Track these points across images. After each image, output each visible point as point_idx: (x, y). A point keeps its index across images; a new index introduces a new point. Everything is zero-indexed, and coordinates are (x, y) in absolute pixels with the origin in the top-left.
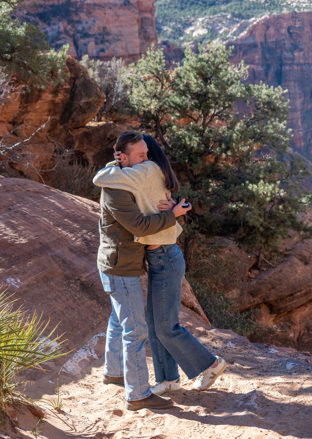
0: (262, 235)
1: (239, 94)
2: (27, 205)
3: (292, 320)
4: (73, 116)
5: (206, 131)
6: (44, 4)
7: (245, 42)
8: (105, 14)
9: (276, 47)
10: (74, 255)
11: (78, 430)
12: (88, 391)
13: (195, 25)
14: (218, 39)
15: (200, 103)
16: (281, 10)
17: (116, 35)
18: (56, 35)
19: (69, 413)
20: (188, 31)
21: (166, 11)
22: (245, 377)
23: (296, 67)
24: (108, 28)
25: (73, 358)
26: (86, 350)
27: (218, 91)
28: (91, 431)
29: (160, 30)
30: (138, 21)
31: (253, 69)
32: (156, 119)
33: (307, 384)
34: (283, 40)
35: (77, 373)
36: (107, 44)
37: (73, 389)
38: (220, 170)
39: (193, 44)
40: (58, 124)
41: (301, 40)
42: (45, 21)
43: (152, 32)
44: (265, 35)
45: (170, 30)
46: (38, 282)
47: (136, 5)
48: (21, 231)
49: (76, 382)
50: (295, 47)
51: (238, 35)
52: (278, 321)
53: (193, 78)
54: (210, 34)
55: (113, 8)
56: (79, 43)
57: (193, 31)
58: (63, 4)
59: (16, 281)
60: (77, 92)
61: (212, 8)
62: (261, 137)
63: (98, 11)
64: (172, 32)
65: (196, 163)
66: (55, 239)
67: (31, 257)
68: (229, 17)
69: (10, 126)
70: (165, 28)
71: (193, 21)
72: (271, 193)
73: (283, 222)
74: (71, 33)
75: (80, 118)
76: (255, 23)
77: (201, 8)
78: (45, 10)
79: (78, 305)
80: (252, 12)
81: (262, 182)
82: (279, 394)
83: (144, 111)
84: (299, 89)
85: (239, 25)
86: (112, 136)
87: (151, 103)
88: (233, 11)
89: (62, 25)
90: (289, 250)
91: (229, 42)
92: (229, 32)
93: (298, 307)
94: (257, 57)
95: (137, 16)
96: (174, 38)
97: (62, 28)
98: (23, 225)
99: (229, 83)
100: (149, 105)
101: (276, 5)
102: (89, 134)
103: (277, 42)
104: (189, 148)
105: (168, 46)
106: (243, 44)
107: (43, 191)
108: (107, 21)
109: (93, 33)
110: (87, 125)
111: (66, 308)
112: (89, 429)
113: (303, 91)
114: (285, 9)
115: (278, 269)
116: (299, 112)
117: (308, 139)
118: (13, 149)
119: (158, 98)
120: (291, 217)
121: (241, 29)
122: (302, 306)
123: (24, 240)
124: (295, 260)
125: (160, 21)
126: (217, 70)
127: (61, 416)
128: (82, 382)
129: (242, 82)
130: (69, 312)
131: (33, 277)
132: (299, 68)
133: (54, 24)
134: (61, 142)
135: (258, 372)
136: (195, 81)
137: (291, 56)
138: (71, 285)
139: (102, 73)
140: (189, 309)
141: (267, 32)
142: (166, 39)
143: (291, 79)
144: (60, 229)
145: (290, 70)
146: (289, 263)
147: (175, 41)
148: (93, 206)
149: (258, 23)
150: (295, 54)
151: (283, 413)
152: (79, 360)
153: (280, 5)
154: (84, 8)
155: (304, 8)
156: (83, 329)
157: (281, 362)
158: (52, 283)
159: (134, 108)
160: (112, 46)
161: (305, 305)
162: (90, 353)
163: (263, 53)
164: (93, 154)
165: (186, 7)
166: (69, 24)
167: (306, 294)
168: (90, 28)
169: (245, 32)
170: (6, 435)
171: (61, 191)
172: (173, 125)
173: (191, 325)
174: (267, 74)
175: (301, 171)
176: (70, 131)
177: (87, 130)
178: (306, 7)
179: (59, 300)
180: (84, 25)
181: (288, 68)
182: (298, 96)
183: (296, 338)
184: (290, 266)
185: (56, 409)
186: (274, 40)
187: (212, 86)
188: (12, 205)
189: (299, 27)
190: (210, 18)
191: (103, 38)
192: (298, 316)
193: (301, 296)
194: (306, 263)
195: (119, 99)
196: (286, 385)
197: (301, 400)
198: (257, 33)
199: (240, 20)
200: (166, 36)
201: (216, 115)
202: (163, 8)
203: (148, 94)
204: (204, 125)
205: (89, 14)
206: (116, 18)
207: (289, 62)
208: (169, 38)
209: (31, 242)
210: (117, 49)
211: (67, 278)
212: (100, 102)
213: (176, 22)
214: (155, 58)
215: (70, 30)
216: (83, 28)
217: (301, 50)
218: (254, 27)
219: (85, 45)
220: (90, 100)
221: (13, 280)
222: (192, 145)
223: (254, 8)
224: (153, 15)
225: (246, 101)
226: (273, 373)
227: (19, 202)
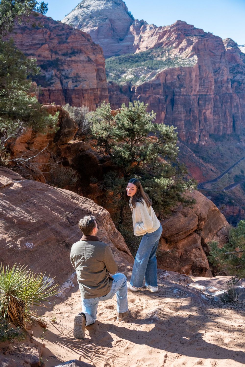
0: (162, 205)
1: (151, 129)
2: (37, 198)
3: (178, 246)
4: (61, 138)
5: (133, 149)
6: (44, 60)
7: (154, 82)
8: (78, 66)
9: (171, 85)
10: (61, 228)
11: (65, 334)
12: (69, 308)
13: (127, 73)
14: (140, 81)
15: (130, 134)
16: (174, 65)
17: (84, 77)
18: (51, 77)
19: (59, 323)
20: (123, 76)
21: (111, 65)
22: (152, 298)
23: (182, 97)
24: (79, 74)
25: (62, 288)
26: (68, 282)
27: (139, 128)
28: (71, 334)
29: (108, 75)
30: (96, 70)
31: (159, 97)
32: (106, 141)
33: (184, 303)
34: (175, 82)
35: (63, 296)
36: (79, 82)
37: (61, 307)
38: (140, 169)
39: (126, 83)
40: (53, 142)
41: (184, 82)
42: (44, 69)
43: (104, 76)
44: (165, 79)
45: (113, 75)
46: (43, 244)
47: (95, 62)
48: (34, 215)
49: (63, 303)
50: (181, 86)
51: (150, 79)
52: (170, 247)
53: (126, 121)
54: (135, 78)
55: (82, 63)
56: (63, 82)
57: (126, 76)
58: (54, 60)
59: (31, 244)
60: (63, 125)
61: (136, 64)
62: (162, 152)
63: (74, 64)
64: (114, 76)
65: (127, 166)
66: (52, 218)
67: (39, 230)
68: (146, 68)
69: (26, 145)
70: (111, 74)
71: (126, 71)
72: (167, 184)
73: (173, 198)
74: (59, 76)
75: (64, 139)
76: (160, 72)
77: (130, 63)
78: (45, 63)
79: (64, 256)
80: (158, 66)
81: (162, 178)
82: (170, 310)
83: (100, 137)
84: (183, 109)
85: (151, 73)
86: (82, 149)
87: (103, 133)
88: (148, 65)
89: (54, 72)
90: (177, 209)
91: (146, 82)
92: (145, 77)
93: (181, 240)
94: (161, 91)
95: (95, 67)
96: (116, 80)
97: (54, 74)
98: (35, 211)
99: (145, 123)
100: (102, 134)
101: (172, 63)
102: (70, 148)
103: (172, 83)
104: (123, 158)
105: (112, 84)
106: (153, 84)
107: (45, 189)
108: (79, 70)
109: (71, 76)
110: (69, 142)
111: (58, 258)
112: (70, 333)
113: (185, 110)
114: (176, 65)
115: (170, 220)
116: (183, 121)
117: (188, 136)
118: (28, 161)
119: (108, 131)
120: (178, 195)
121: (152, 75)
122: (183, 239)
123: (35, 220)
124: (180, 214)
125: (108, 70)
126: (139, 116)
127: (55, 325)
128: (66, 302)
129: (152, 122)
130: (59, 261)
131: (40, 241)
132: (183, 97)
133: (49, 71)
134: (54, 152)
135: (159, 295)
136: (127, 122)
137: (179, 91)
138: (60, 245)
139: (77, 114)
140: (123, 252)
141: (166, 77)
142: (111, 80)
143: (179, 103)
144: (54, 212)
145: (178, 98)
146: (176, 216)
147: (116, 81)
148: (72, 196)
149: (162, 72)
150: (181, 90)
151: (171, 323)
152: (65, 289)
153: (173, 63)
154: (66, 63)
155: (187, 65)
156: (67, 270)
157: (171, 288)
158: (50, 244)
159: (94, 136)
160: (82, 84)
161: (185, 238)
162: (70, 284)
163: (164, 89)
164: (71, 158)
165: (122, 63)
166: (58, 71)
167: (185, 233)
168: (69, 73)
169: (154, 77)
170: (27, 345)
171: (54, 188)
172: (115, 145)
173: (124, 265)
174: (166, 101)
175: (183, 171)
176: (59, 146)
177: (68, 146)
178: (187, 64)
179: (54, 254)
180: (66, 72)
181: (177, 97)
182: (183, 112)
183: (180, 256)
184: (177, 218)
185: (53, 321)
186: (170, 82)
187: (136, 125)
188: (28, 199)
189: (184, 75)
190: (135, 69)
191: (77, 79)
192: (181, 244)
193: (182, 234)
194: (186, 216)
195: (86, 129)
196: (173, 304)
197: (180, 314)
198: (161, 78)
199: (152, 71)
200: (111, 79)
201: (138, 140)
202: (110, 63)
203: (101, 128)
204: (132, 145)
205: (69, 66)
206: (83, 68)
207: (178, 94)
208: (113, 79)
209: (39, 221)
210: (84, 86)
211: (58, 241)
212: (75, 131)
213: (117, 71)
214: (105, 109)
215: (58, 74)
216: (66, 74)
217: (185, 88)
218: (159, 74)
219: (67, 83)
220: (70, 129)
221: (29, 244)
222: (125, 157)
223: (160, 64)
224: (104, 67)
225: (154, 133)
226: (167, 296)
227: (32, 197)
